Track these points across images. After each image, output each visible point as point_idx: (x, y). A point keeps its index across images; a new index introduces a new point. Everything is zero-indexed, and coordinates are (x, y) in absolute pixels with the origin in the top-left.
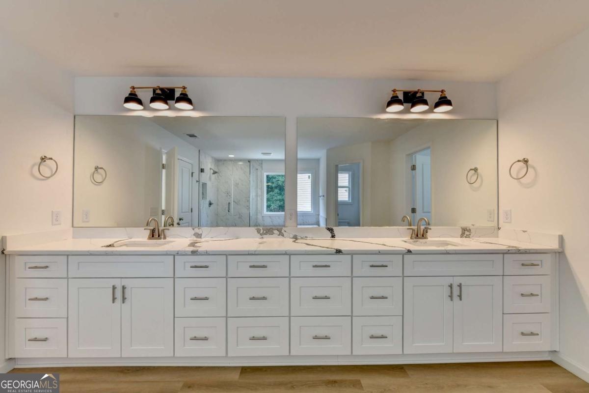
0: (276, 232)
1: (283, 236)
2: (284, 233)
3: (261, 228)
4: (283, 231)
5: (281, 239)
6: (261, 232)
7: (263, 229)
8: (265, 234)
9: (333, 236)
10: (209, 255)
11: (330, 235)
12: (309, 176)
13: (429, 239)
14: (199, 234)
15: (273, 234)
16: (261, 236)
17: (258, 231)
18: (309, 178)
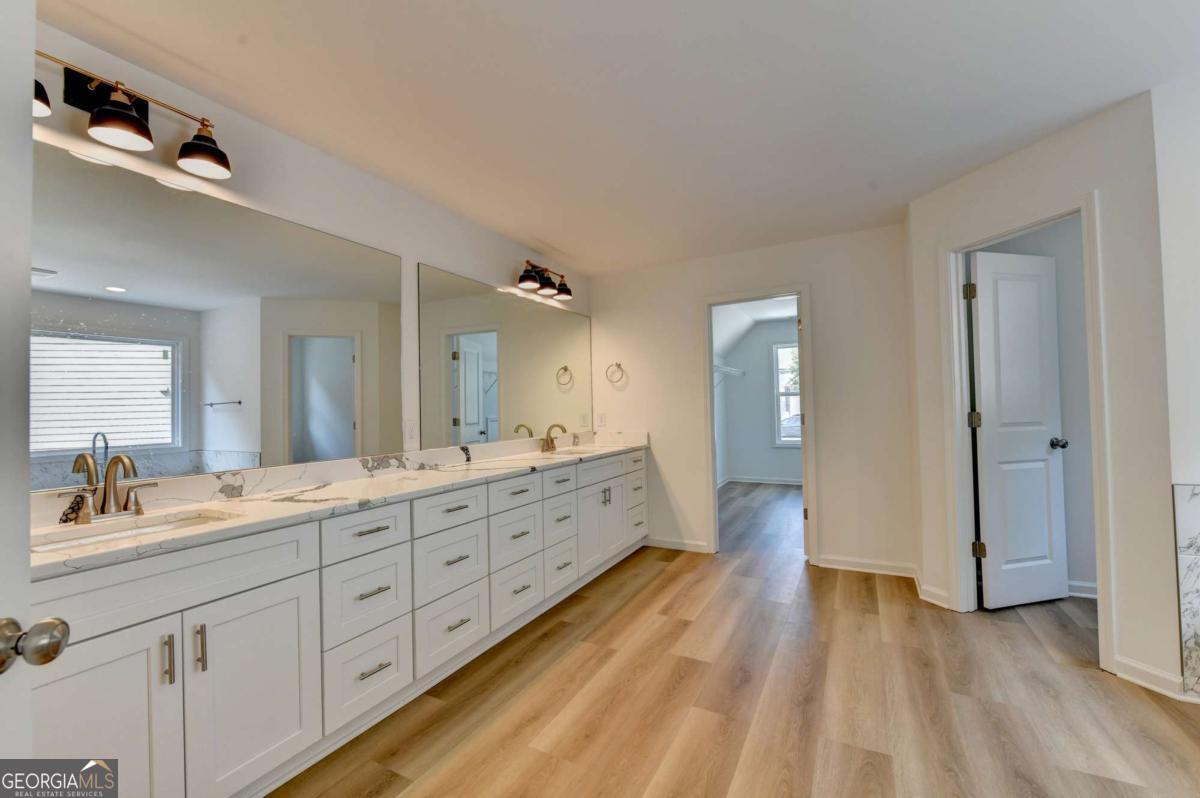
0: (393, 462)
1: (404, 467)
2: (407, 462)
3: (369, 458)
4: (404, 459)
5: (403, 473)
6: (370, 466)
7: (373, 460)
8: (376, 468)
9: (468, 460)
10: (391, 504)
11: (464, 457)
12: (165, 353)
13: (558, 450)
14: (234, 488)
15: (388, 465)
16: (370, 474)
17: (365, 465)
18: (165, 356)
